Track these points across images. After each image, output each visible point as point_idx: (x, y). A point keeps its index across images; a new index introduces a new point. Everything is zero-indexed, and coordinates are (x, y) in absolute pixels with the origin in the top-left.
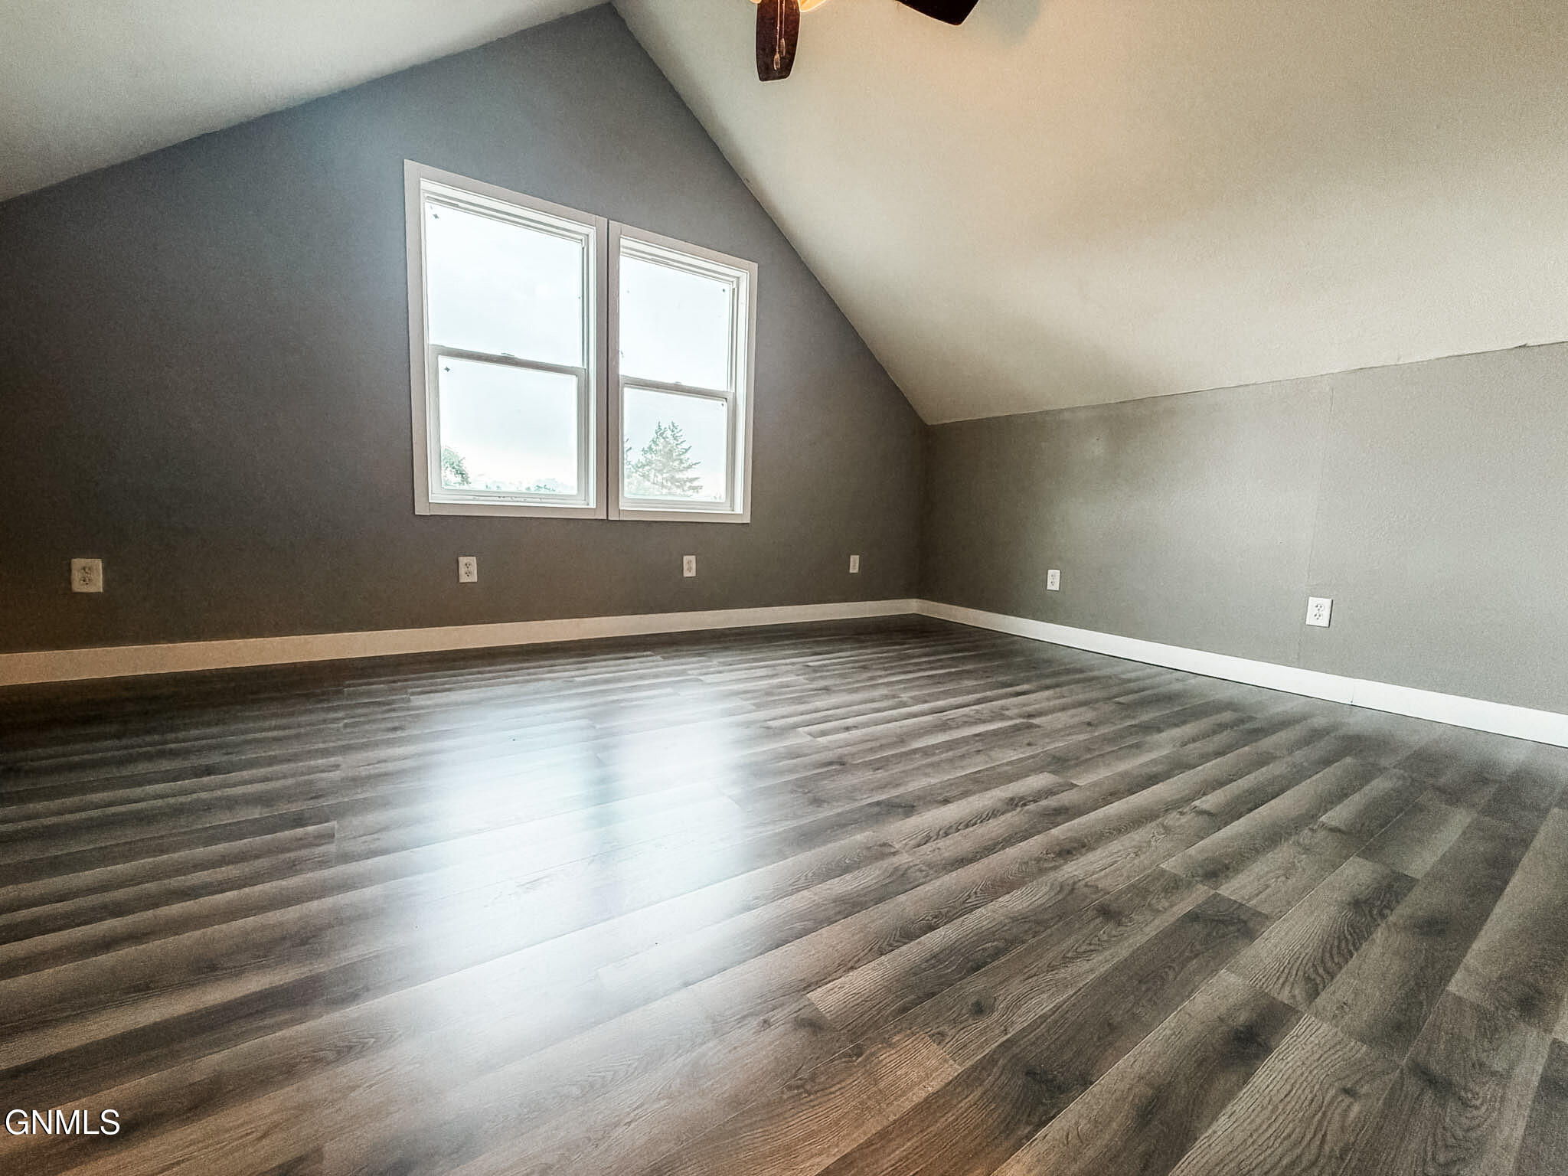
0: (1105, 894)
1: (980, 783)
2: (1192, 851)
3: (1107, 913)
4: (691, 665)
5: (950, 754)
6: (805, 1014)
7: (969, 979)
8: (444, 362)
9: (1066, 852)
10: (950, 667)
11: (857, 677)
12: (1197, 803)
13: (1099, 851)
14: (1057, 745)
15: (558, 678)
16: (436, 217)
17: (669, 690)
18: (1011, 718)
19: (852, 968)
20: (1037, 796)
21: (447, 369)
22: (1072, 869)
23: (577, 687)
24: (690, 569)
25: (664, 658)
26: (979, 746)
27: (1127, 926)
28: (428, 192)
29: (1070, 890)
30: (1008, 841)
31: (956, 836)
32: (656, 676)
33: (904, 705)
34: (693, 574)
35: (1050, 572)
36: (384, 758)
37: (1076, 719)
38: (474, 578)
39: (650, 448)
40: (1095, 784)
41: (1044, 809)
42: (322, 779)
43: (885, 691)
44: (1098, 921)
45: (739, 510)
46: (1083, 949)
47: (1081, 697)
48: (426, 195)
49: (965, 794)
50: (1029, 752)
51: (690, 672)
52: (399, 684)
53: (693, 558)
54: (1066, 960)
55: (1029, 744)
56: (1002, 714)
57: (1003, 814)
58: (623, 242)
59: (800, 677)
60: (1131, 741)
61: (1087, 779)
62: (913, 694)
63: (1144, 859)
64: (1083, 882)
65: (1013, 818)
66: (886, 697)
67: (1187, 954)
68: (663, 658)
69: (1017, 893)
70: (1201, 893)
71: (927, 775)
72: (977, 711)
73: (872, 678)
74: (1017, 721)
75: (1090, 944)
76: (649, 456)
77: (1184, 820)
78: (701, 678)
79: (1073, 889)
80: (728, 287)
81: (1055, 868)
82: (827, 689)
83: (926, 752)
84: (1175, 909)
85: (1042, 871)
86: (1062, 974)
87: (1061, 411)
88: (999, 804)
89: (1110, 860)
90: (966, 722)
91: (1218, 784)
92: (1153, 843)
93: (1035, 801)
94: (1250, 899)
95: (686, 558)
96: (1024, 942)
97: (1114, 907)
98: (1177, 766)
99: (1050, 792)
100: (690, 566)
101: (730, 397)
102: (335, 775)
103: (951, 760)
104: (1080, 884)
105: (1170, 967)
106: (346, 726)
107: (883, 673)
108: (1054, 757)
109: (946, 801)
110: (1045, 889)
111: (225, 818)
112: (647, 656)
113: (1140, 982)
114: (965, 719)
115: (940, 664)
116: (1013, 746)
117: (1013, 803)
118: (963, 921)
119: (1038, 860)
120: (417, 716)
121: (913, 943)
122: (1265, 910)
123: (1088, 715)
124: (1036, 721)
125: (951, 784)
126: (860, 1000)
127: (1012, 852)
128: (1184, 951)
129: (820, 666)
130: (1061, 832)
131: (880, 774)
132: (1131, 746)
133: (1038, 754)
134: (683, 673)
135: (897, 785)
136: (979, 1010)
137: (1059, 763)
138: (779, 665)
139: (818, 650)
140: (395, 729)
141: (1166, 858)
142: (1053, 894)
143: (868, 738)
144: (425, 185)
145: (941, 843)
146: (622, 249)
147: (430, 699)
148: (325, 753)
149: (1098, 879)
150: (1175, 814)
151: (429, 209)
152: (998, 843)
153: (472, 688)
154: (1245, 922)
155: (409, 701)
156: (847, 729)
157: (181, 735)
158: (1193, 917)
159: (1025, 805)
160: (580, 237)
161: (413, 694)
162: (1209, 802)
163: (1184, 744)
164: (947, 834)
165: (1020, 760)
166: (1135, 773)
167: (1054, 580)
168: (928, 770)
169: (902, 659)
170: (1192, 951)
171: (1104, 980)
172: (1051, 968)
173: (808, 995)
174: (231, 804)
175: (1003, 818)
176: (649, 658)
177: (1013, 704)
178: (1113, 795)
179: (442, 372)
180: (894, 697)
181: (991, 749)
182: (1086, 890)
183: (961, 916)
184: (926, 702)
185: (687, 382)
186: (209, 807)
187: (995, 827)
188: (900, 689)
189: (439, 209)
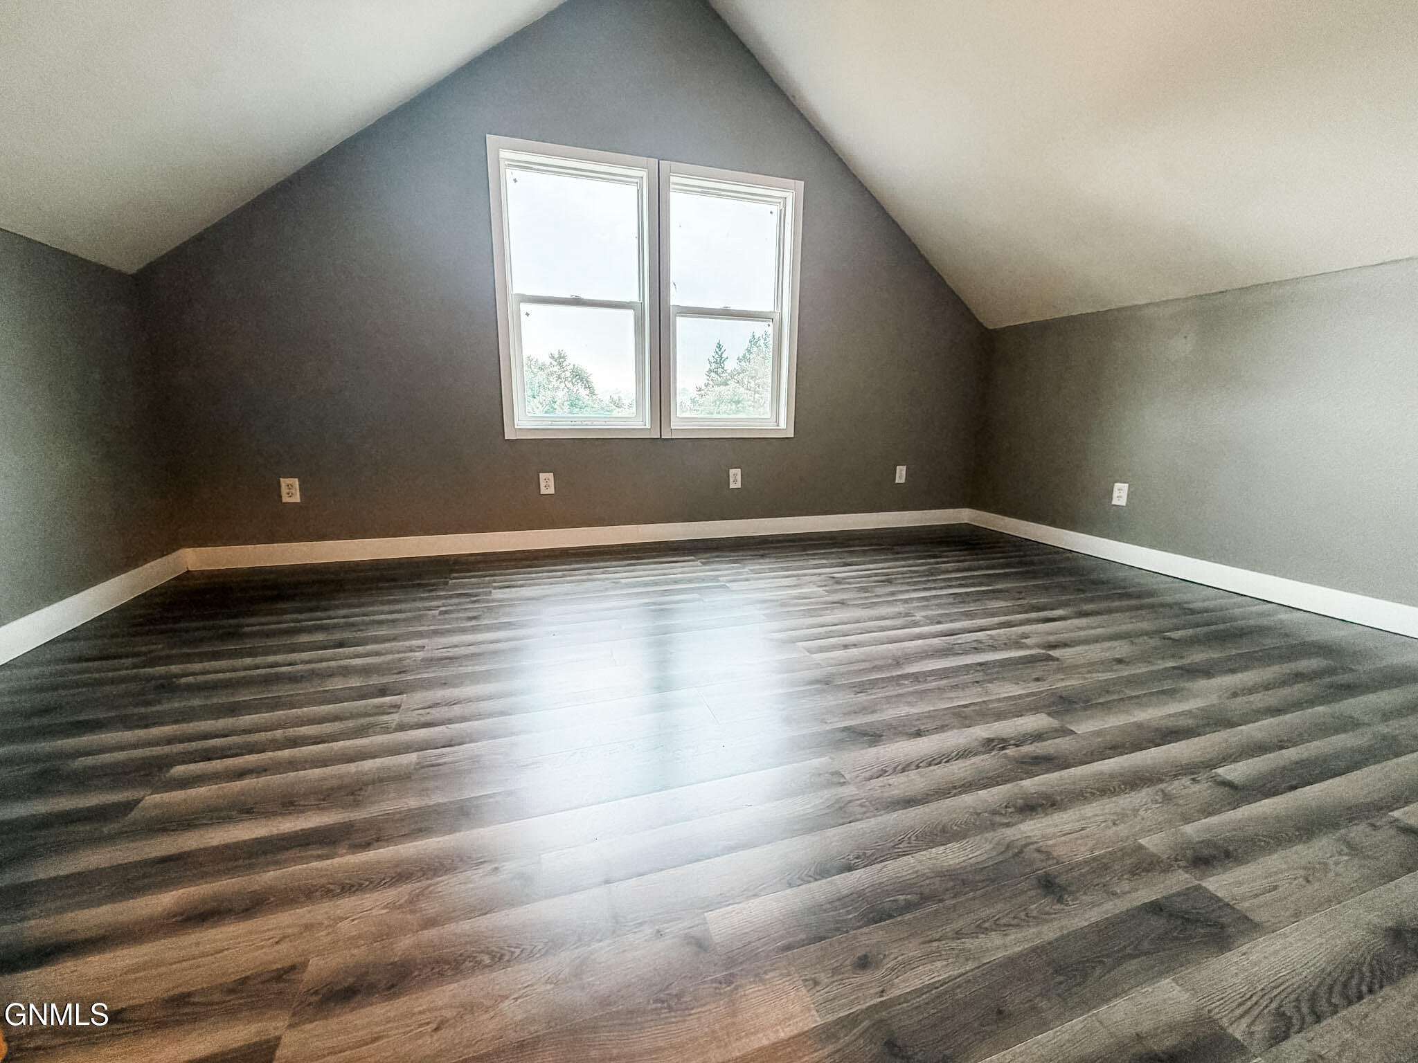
0: (1057, 863)
1: (963, 717)
2: (1189, 829)
3: (1050, 886)
4: (723, 570)
5: (944, 682)
6: (696, 932)
7: (865, 930)
8: (524, 307)
9: (1031, 807)
10: (981, 584)
11: (880, 591)
12: (1220, 771)
13: (1070, 812)
14: (1073, 682)
15: (607, 579)
16: (515, 181)
17: (696, 596)
18: (1028, 647)
19: (756, 896)
20: (1020, 741)
21: (527, 314)
22: (1032, 828)
23: (621, 588)
24: (735, 481)
25: (704, 564)
26: (979, 676)
27: (1067, 905)
28: (508, 160)
29: (1016, 852)
30: (968, 786)
31: (913, 774)
32: (690, 581)
33: (916, 624)
34: (738, 485)
35: (1117, 485)
36: (457, 644)
37: (1108, 655)
38: (551, 491)
39: (744, 356)
40: (1098, 733)
41: (1023, 757)
42: (409, 658)
43: (900, 608)
44: (1032, 893)
45: (783, 425)
46: (1003, 921)
47: (1126, 627)
48: (506, 163)
49: (942, 728)
50: (1034, 687)
51: (721, 579)
52: (487, 579)
53: (738, 471)
54: (981, 929)
55: (1037, 680)
56: (1017, 643)
57: (975, 755)
58: (673, 179)
59: (821, 589)
60: (1167, 685)
61: (1088, 726)
62: (930, 613)
63: (1123, 829)
64: (1035, 846)
65: (985, 762)
66: (899, 615)
67: (1130, 952)
68: (702, 563)
69: (954, 846)
70: (1179, 880)
71: (909, 704)
72: (992, 637)
73: (893, 594)
74: (1033, 652)
75: (1014, 918)
76: (743, 364)
77: (1196, 788)
78: (727, 585)
79: (1021, 852)
80: (775, 209)
81: (1008, 825)
82: (842, 603)
83: (916, 677)
84: (1134, 895)
85: (994, 826)
86: (969, 943)
87: (1140, 307)
88: (976, 744)
89: (1077, 826)
90: (975, 648)
91: (1260, 749)
92: (1142, 812)
93: (1017, 746)
94: (1244, 899)
95: (732, 472)
96: (941, 901)
97: (1061, 880)
98: (1215, 721)
99: (1038, 737)
100: (735, 478)
101: (777, 318)
102: (419, 655)
103: (940, 689)
104: (1031, 847)
105: (1101, 962)
106: (441, 613)
107: (908, 588)
108: (1061, 697)
109: (919, 734)
110: (988, 846)
111: (338, 684)
112: (688, 561)
113: (1056, 972)
114: (975, 645)
115: (971, 581)
116: (1016, 681)
117: (990, 745)
118: (884, 867)
119: (995, 812)
120: (490, 608)
121: (824, 881)
122: (1259, 916)
123: (1121, 649)
124: (1054, 653)
125: (930, 716)
126: (750, 929)
127: (968, 799)
128: (1125, 947)
129: (844, 578)
130: (1031, 785)
131: (863, 698)
132: (1163, 692)
133: (1042, 692)
134: (715, 579)
135: (873, 712)
136: (864, 963)
137: (1064, 704)
138: (805, 575)
139: (849, 560)
140: (474, 618)
141: (1149, 831)
142: (995, 853)
143: (864, 658)
144: (504, 154)
145: (893, 780)
146: (672, 186)
147: (503, 593)
148: (420, 635)
149: (1054, 845)
150: (1186, 781)
151: (510, 174)
152: (955, 788)
153: (539, 585)
154: (1223, 927)
155: (491, 592)
156: (846, 647)
157: (332, 613)
158: (1155, 908)
159: (1003, 748)
160: (635, 180)
161: (495, 588)
162: (1235, 772)
163: (1235, 695)
164: (903, 770)
165: (1020, 697)
166: (1154, 724)
167: (1120, 495)
168: (910, 699)
169: (932, 575)
170: (1135, 948)
171: (1011, 962)
172: (959, 935)
173: (706, 914)
174: (346, 672)
175: (973, 760)
176: (691, 563)
177: (1038, 632)
178: (1115, 748)
179: (523, 317)
180: (907, 615)
181: (990, 681)
182: (1036, 855)
183: (882, 861)
184: (939, 623)
185: (735, 306)
186: (331, 674)
187: (959, 770)
188: (914, 608)
189: (518, 174)
